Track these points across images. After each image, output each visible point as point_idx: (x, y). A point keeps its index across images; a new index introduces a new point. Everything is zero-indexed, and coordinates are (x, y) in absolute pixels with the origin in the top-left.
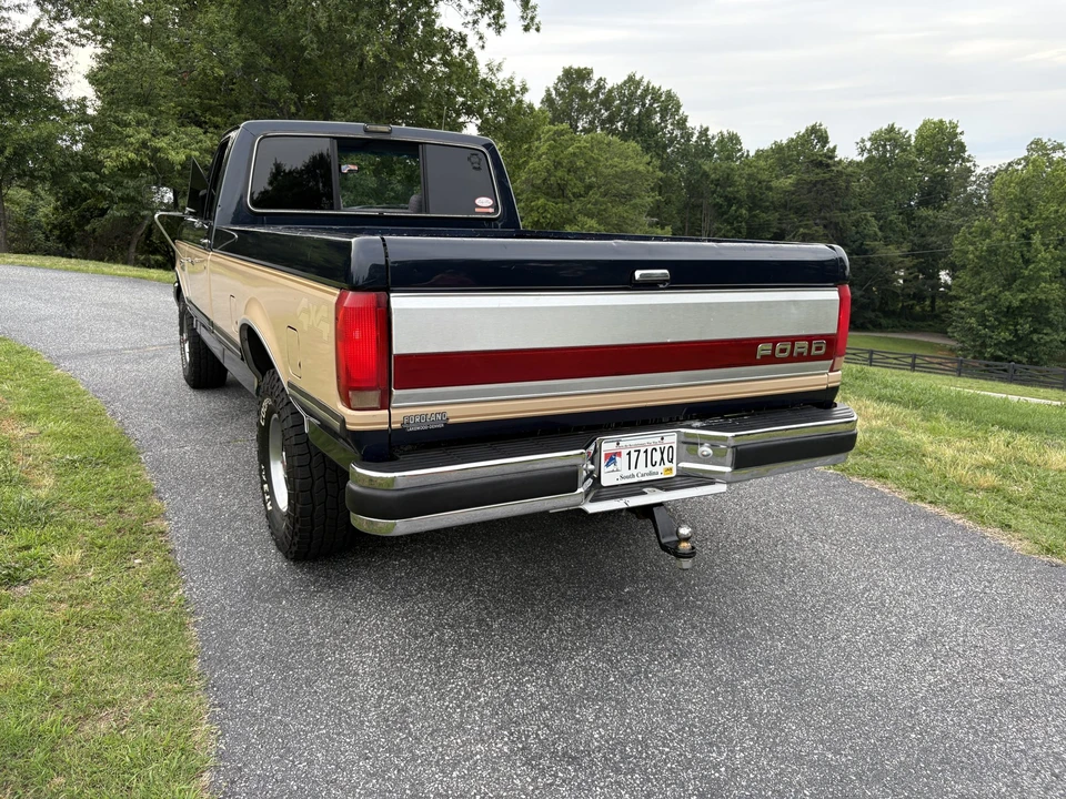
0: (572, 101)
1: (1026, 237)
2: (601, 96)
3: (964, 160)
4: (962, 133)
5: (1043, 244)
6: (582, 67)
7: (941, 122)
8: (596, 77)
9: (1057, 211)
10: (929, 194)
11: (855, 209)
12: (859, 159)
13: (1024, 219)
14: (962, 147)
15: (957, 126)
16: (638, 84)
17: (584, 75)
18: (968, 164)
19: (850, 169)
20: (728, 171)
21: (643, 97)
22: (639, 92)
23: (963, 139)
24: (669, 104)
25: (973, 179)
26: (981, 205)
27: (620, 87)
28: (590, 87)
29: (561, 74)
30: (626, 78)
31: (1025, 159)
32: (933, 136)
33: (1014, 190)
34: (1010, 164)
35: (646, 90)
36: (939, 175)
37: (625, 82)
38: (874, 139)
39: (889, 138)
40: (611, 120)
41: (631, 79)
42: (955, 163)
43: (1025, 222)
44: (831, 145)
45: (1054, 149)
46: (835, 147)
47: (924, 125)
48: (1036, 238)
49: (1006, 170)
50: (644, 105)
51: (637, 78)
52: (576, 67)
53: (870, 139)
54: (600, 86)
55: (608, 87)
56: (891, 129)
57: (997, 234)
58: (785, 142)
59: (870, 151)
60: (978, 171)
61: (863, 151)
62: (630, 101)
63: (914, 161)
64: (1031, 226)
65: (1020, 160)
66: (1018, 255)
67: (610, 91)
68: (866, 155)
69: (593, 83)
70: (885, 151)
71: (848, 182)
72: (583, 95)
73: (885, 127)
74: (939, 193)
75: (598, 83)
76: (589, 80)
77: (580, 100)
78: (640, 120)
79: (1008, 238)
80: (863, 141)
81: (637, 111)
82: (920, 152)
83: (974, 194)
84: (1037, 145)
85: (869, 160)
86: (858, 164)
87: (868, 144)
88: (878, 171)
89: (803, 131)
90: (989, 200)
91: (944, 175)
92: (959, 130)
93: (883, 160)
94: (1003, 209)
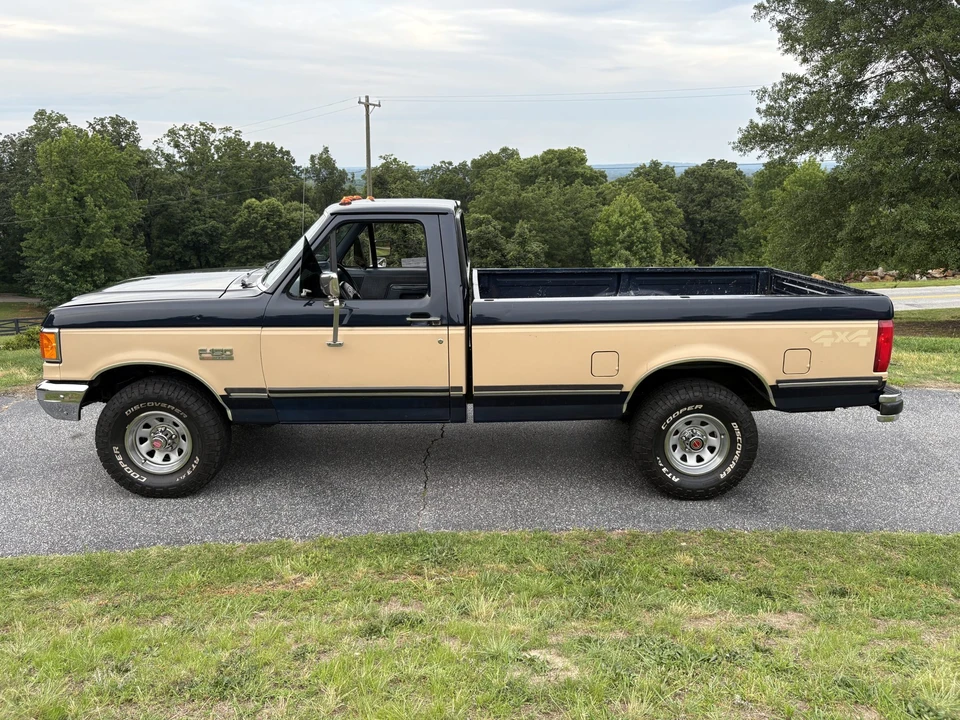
1: (80, 200)
9: (99, 177)
13: (72, 183)
43: (74, 187)
48: (90, 201)
64: (82, 189)
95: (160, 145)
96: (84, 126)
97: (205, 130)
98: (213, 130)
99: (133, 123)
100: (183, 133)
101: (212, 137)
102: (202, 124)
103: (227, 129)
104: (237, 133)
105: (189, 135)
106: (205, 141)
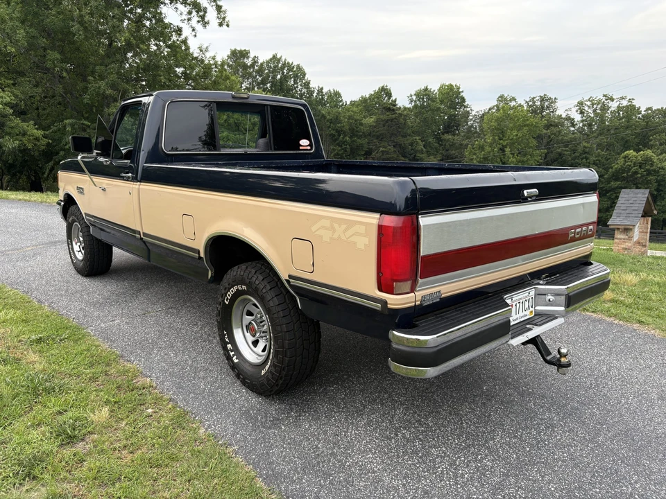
0: (238, 70)
1: (502, 150)
2: (256, 68)
3: (465, 107)
4: (462, 92)
5: (512, 154)
6: (243, 49)
7: (451, 85)
8: (252, 55)
9: (517, 135)
10: (448, 126)
11: (409, 135)
12: (409, 106)
13: (500, 140)
14: (463, 100)
15: (459, 88)
16: (279, 60)
17: (244, 54)
18: (468, 109)
19: (405, 112)
20: (337, 114)
21: (282, 68)
22: (280, 65)
23: (463, 94)
24: (299, 74)
25: (471, 117)
26: (476, 132)
27: (268, 62)
28: (249, 62)
29: (229, 53)
30: (271, 57)
31: (497, 106)
32: (448, 93)
33: (494, 124)
34: (490, 109)
35: (284, 65)
36: (453, 115)
37: (271, 59)
38: (417, 94)
39: (424, 94)
40: (264, 82)
41: (274, 57)
42: (460, 109)
43: (501, 142)
44: (393, 98)
45: (511, 101)
46: (396, 99)
47: (441, 87)
48: (508, 150)
49: (488, 112)
50: (283, 73)
51: (278, 57)
52: (239, 49)
53: (415, 95)
54: (255, 61)
55: (260, 61)
56: (426, 89)
57: (488, 149)
58: (367, 96)
59: (415, 101)
60: (473, 113)
61: (411, 101)
62: (274, 71)
63: (439, 108)
64: (505, 144)
65: (494, 107)
66: (499, 160)
67: (262, 64)
68: (413, 104)
69: (250, 59)
70: (424, 102)
71: (405, 120)
72: (245, 67)
73: (423, 88)
74: (453, 126)
75: (253, 59)
76: (248, 57)
77: (243, 70)
78: (281, 82)
79: (493, 150)
80: (411, 96)
81: (279, 77)
82: (442, 102)
83: (472, 126)
84: (502, 98)
85: (416, 106)
86: (409, 109)
87: (414, 98)
88: (420, 113)
89: (377, 90)
90: (481, 130)
91: (455, 115)
92: (461, 90)
93: (422, 107)
94: (489, 135)
95: (569, 113)
96: (523, 103)
97: (607, 100)
98: (612, 99)
99: (555, 99)
100: (589, 103)
101: (611, 104)
102: (604, 96)
103: (622, 98)
104: (630, 101)
105: (593, 105)
106: (604, 108)
